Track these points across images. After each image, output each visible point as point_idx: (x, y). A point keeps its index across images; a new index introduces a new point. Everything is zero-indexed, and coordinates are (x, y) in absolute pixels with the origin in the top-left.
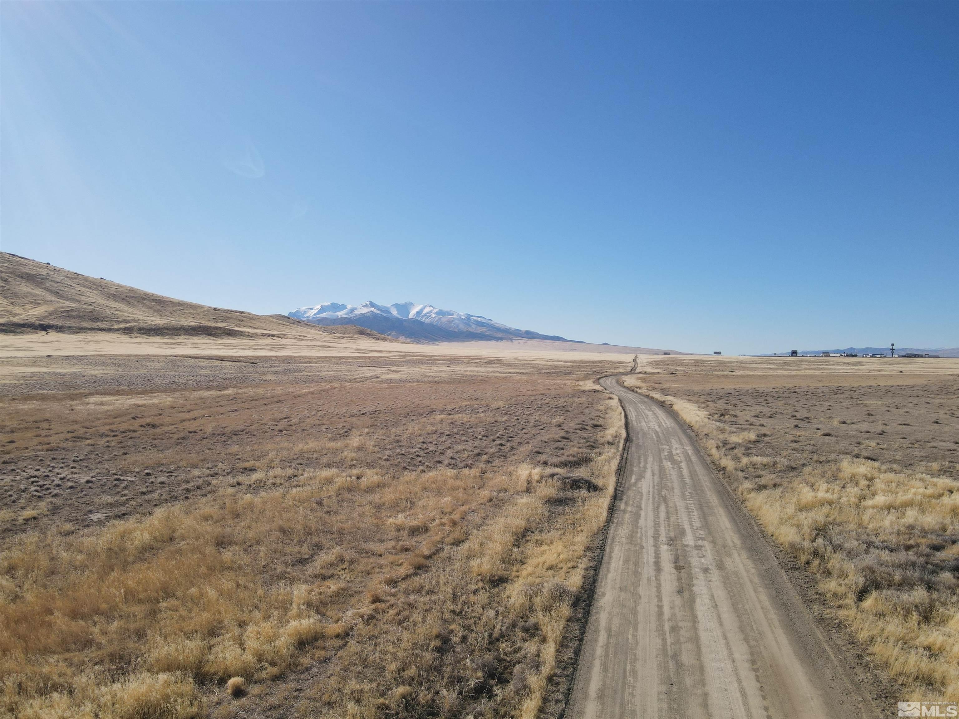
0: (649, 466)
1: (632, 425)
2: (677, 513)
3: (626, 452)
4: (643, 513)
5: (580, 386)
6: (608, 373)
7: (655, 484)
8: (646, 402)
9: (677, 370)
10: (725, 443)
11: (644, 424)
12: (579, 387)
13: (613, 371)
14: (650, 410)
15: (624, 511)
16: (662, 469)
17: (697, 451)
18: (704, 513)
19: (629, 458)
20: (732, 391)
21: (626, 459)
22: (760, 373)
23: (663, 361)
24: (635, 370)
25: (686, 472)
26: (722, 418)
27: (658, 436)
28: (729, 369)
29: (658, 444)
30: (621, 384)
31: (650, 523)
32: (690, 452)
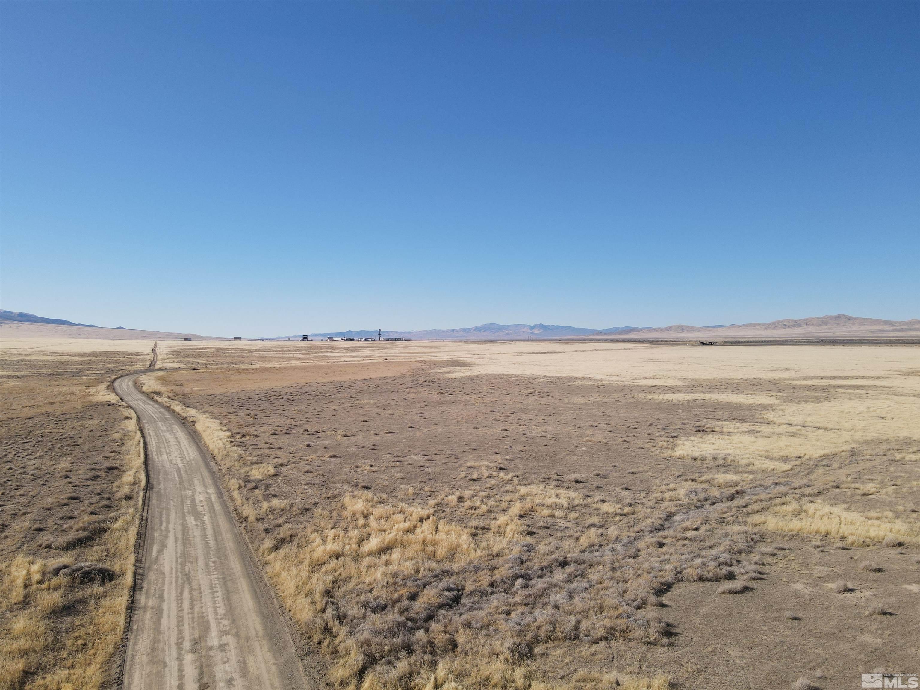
0: (171, 526)
1: (153, 458)
2: (201, 597)
3: (146, 507)
4: (165, 606)
5: (92, 395)
6: (124, 372)
7: (179, 555)
8: (166, 419)
9: (198, 363)
10: (247, 480)
11: (165, 457)
12: (90, 397)
13: (130, 368)
14: (172, 432)
15: (145, 608)
16: (185, 528)
17: (220, 494)
18: (227, 591)
19: (149, 517)
20: (252, 395)
21: (147, 520)
22: (276, 365)
23: (184, 351)
24: (154, 365)
25: (209, 532)
26: (243, 439)
27: (180, 477)
28: (249, 360)
29: (181, 490)
30: (138, 387)
31: (174, 621)
32: (214, 497)
